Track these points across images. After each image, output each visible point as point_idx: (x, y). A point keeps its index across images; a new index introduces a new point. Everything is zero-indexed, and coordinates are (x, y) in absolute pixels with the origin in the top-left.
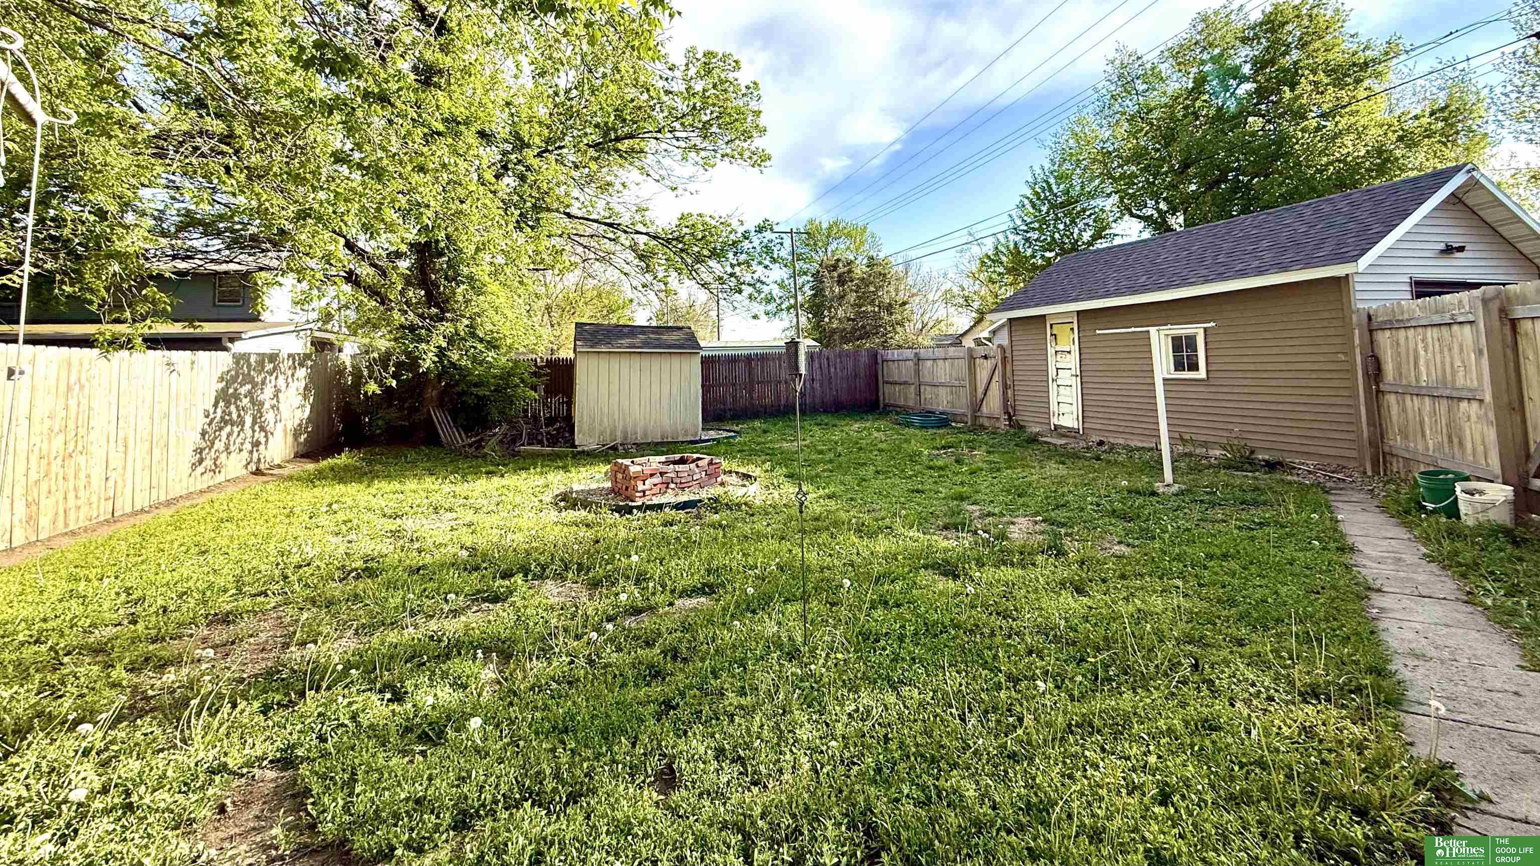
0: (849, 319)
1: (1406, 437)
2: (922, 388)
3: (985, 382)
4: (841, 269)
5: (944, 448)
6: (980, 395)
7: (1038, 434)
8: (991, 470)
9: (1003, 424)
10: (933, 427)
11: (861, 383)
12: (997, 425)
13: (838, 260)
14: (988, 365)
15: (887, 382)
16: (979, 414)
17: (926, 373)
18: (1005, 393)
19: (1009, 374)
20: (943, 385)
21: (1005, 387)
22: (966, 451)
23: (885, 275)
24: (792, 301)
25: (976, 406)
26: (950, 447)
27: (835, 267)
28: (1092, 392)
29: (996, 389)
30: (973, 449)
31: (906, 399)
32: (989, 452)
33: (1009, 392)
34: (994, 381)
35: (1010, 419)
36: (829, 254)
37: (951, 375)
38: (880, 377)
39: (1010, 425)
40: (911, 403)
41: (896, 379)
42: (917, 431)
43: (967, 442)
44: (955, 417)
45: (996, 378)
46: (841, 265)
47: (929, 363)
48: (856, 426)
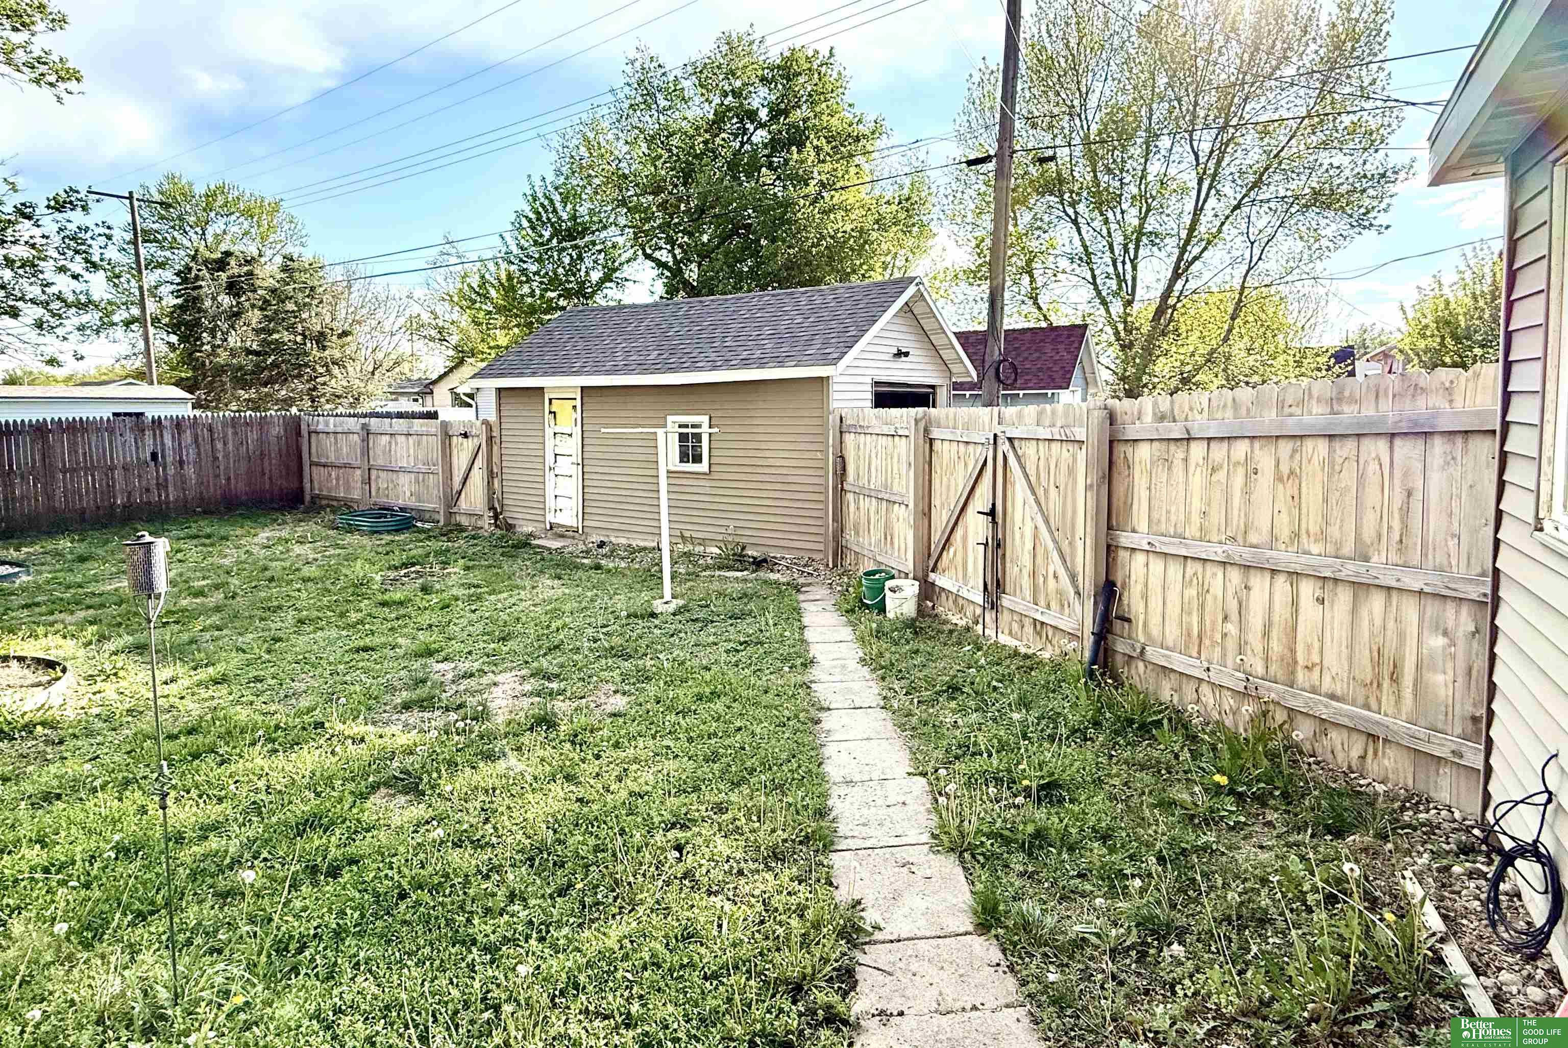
0: (249, 352)
1: (857, 533)
2: (374, 473)
3: (464, 467)
4: (234, 269)
5: (405, 565)
6: (457, 486)
7: (531, 535)
8: (470, 599)
9: (486, 523)
10: (389, 532)
11: (273, 465)
12: (480, 524)
13: (228, 254)
14: (469, 445)
15: (318, 464)
16: (455, 510)
17: (379, 451)
18: (490, 484)
19: (495, 459)
20: (403, 470)
21: (491, 475)
22: (437, 568)
23: (312, 289)
24: (135, 311)
25: (452, 499)
26: (413, 565)
27: (221, 264)
28: (595, 483)
29: (478, 477)
30: (445, 564)
31: (348, 488)
32: (467, 568)
33: (496, 481)
34: (476, 466)
35: (496, 517)
36: (210, 239)
37: (416, 458)
38: (305, 456)
39: (497, 526)
40: (356, 495)
41: (332, 459)
42: (365, 540)
43: (438, 553)
44: (421, 515)
45: (479, 463)
46: (233, 263)
47: (385, 439)
48: (264, 535)
